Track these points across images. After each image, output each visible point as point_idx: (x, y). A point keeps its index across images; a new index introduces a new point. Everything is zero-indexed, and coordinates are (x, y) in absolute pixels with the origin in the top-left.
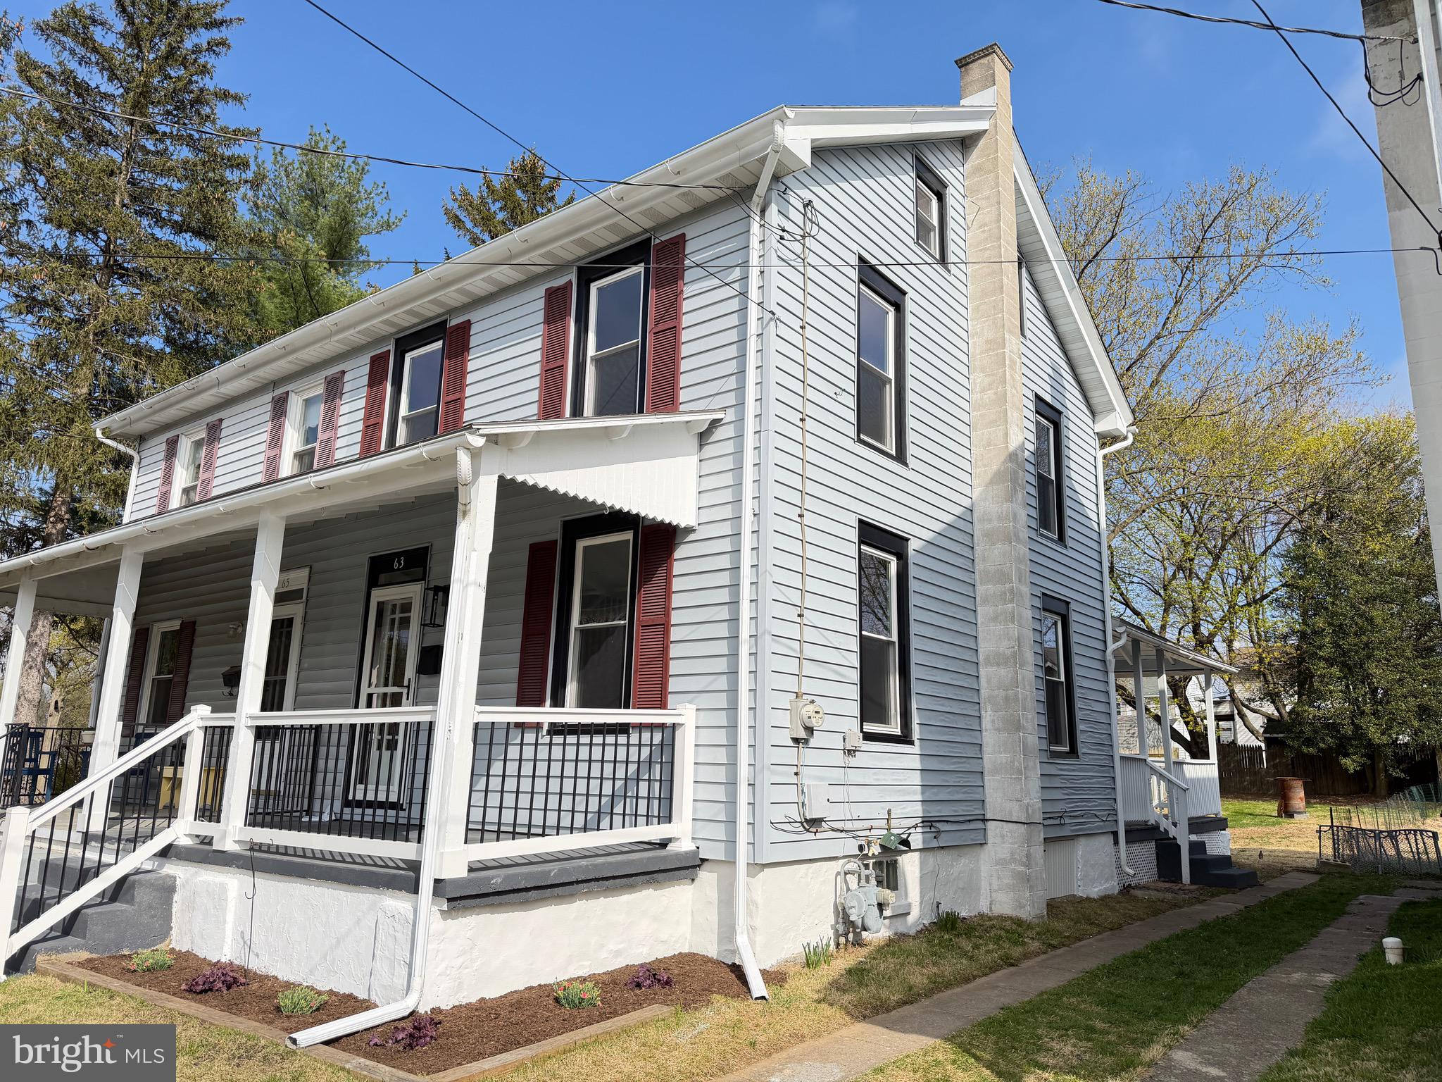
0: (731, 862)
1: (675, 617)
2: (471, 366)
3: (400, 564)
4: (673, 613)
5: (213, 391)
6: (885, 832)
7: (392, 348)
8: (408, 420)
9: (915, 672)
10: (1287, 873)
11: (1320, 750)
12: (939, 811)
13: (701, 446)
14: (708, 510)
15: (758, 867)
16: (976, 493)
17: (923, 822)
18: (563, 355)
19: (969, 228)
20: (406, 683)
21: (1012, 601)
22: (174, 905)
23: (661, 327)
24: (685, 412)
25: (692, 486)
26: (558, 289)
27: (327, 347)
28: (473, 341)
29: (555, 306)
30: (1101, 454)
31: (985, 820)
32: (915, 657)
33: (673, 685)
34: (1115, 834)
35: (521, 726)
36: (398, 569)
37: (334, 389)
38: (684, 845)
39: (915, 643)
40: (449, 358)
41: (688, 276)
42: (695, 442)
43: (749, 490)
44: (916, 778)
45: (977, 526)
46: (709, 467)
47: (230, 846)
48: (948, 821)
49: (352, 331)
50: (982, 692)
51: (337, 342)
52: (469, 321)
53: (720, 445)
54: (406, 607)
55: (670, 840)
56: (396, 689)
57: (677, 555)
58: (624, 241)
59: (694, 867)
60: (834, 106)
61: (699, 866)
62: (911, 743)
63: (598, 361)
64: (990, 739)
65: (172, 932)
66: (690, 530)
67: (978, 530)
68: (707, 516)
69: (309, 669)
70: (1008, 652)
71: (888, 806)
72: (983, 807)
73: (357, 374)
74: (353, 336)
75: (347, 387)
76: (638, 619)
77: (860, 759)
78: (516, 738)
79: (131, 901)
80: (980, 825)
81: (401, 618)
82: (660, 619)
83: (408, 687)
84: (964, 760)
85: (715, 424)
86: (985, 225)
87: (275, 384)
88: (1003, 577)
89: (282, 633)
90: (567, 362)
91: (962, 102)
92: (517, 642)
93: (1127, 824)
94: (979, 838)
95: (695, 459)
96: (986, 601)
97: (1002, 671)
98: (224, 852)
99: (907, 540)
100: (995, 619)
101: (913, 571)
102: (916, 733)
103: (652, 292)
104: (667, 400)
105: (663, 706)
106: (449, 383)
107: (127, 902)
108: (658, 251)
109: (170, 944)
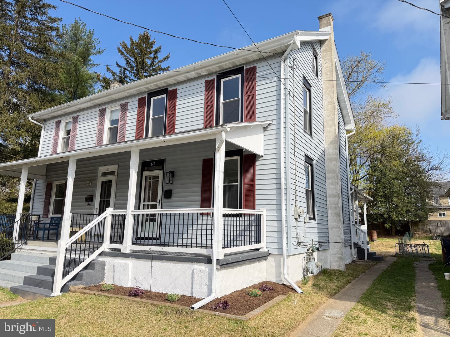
0: (281, 254)
1: (257, 183)
2: (177, 103)
3: (153, 164)
4: (256, 181)
5: (76, 107)
6: (312, 246)
7: (146, 96)
8: (153, 119)
9: (316, 199)
10: (387, 257)
11: (378, 222)
12: (321, 240)
13: (264, 131)
14: (267, 150)
15: (289, 256)
16: (326, 146)
17: (318, 243)
18: (213, 101)
19: (323, 68)
20: (158, 201)
21: (337, 179)
22: (105, 270)
23: (248, 94)
24: (258, 122)
25: (262, 143)
26: (210, 81)
27: (123, 94)
28: (178, 96)
29: (209, 86)
30: (347, 136)
31: (329, 242)
32: (316, 195)
33: (257, 202)
34: (351, 246)
35: (202, 214)
36: (153, 166)
37: (124, 108)
38: (265, 250)
39: (316, 191)
40: (170, 100)
41: (257, 79)
42: (262, 130)
43: (283, 145)
44: (316, 230)
45: (326, 156)
46: (267, 138)
47: (128, 252)
48: (322, 243)
49: (133, 90)
50: (328, 205)
51: (127, 93)
52: (177, 89)
53: (272, 130)
54: (157, 177)
55: (260, 248)
56: (154, 203)
57: (257, 164)
58: (234, 67)
59: (267, 256)
60: (305, 31)
61: (268, 256)
62: (315, 220)
63: (224, 104)
64: (330, 219)
65: (105, 278)
66: (262, 156)
67: (326, 158)
68: (267, 152)
69: (119, 196)
70: (336, 194)
71: (312, 238)
72: (329, 239)
73: (133, 104)
74: (133, 91)
75: (129, 108)
76: (244, 183)
77: (307, 225)
78: (200, 218)
79: (93, 269)
80: (327, 244)
81: (153, 181)
82: (252, 183)
83: (159, 202)
84: (325, 225)
85: (270, 124)
86: (328, 67)
87: (100, 105)
88: (335, 172)
89: (106, 185)
90: (214, 104)
91: (320, 30)
92: (199, 189)
93: (354, 243)
94: (327, 247)
95: (262, 135)
96: (329, 179)
97: (334, 199)
98: (126, 253)
99: (313, 160)
100: (332, 184)
101: (315, 170)
102: (316, 218)
103: (245, 84)
104: (251, 116)
105: (254, 208)
106: (170, 108)
107: (92, 269)
108: (247, 71)
109: (104, 282)
